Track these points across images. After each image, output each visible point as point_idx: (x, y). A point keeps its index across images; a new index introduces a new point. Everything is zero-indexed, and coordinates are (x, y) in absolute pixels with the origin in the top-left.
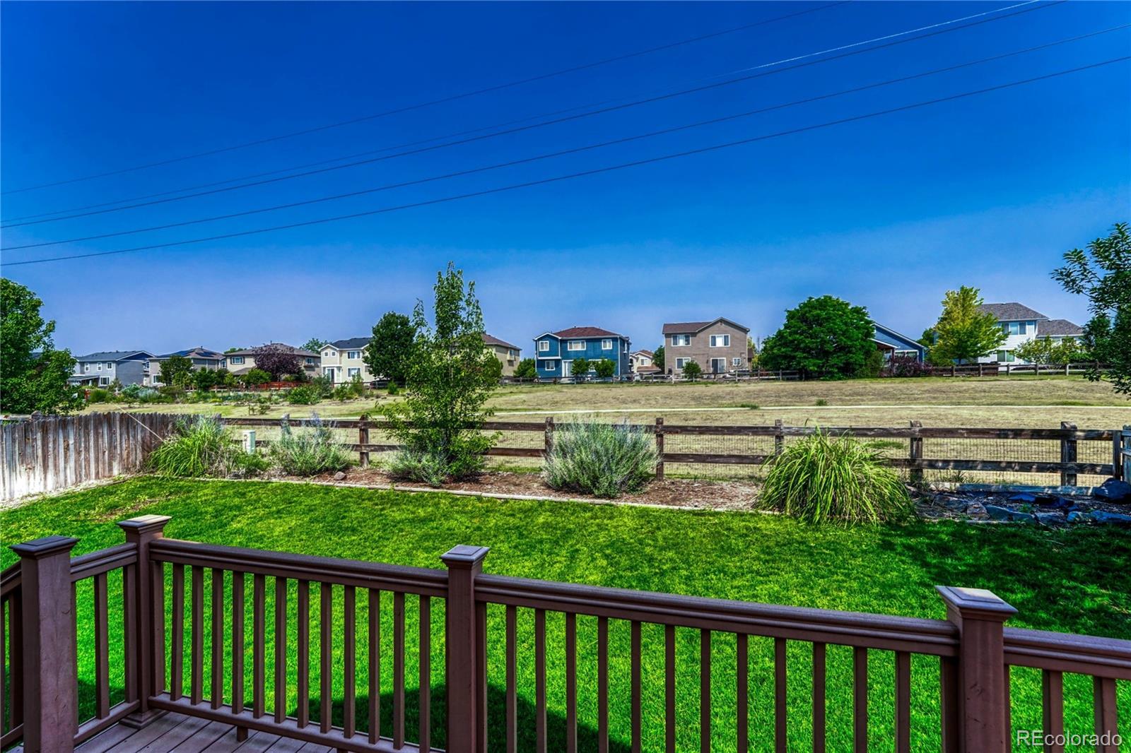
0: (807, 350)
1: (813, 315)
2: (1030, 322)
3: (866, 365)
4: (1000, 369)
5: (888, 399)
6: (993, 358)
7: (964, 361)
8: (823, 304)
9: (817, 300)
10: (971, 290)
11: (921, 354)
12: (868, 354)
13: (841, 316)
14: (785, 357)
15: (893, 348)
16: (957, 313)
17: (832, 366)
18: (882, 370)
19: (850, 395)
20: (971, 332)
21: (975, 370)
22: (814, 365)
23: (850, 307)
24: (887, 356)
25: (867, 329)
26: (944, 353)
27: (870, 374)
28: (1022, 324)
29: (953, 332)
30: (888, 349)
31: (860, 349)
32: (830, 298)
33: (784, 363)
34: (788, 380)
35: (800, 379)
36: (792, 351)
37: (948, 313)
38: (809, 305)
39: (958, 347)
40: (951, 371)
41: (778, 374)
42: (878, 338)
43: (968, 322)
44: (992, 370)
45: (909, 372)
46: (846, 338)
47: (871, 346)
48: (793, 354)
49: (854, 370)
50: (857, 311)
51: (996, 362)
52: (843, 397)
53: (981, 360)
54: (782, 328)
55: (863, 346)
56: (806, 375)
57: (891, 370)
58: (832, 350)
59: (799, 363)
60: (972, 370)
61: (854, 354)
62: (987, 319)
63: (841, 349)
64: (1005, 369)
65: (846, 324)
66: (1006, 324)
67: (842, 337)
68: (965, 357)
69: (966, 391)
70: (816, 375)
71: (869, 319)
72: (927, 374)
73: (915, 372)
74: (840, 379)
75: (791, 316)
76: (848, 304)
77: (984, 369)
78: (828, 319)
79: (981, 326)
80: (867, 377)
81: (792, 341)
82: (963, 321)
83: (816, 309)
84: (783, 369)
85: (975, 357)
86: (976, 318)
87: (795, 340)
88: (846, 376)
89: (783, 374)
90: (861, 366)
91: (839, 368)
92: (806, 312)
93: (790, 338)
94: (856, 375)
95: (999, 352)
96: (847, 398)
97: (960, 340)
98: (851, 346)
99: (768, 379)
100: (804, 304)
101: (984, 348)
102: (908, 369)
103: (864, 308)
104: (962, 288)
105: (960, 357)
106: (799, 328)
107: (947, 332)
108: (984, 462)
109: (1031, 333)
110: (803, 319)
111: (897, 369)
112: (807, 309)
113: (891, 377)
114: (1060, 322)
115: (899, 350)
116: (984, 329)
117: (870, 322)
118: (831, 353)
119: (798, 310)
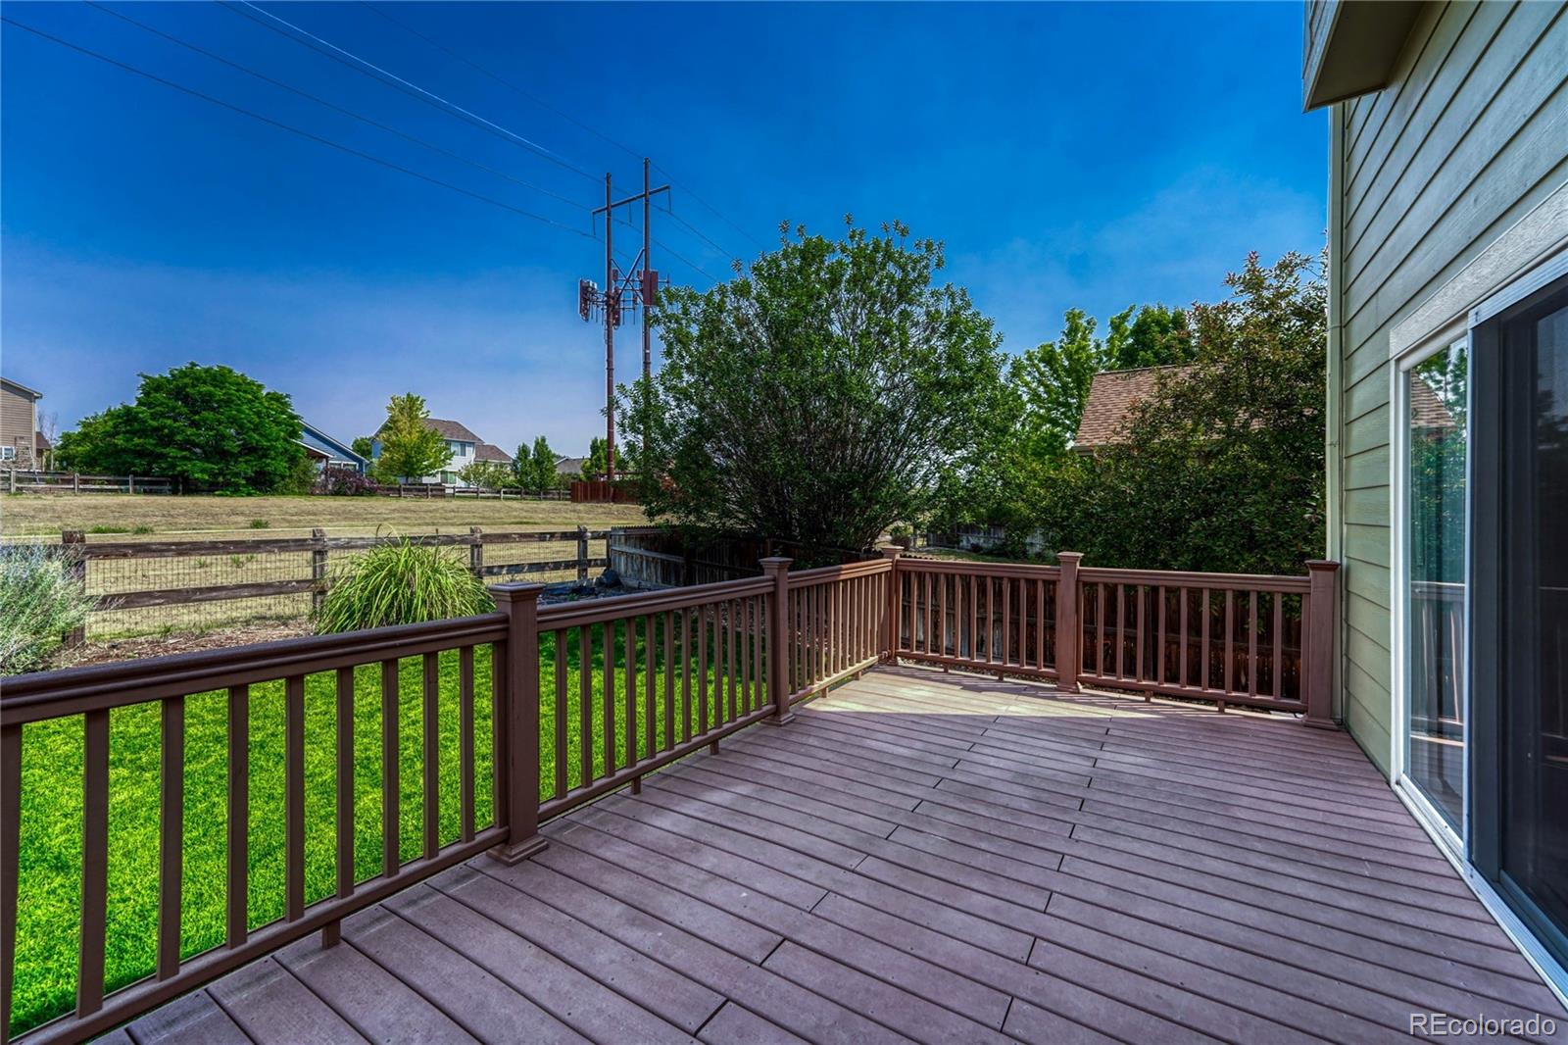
0: (187, 445)
1: (200, 393)
2: (471, 444)
3: (291, 476)
4: (448, 491)
5: (352, 519)
6: (438, 479)
7: (410, 480)
8: (219, 378)
9: (207, 371)
10: (417, 399)
11: (361, 466)
12: (293, 460)
13: (250, 401)
14: (140, 453)
15: (327, 457)
16: (403, 422)
17: (237, 475)
18: (313, 485)
19: (296, 514)
20: (419, 448)
21: (423, 491)
22: (203, 471)
23: (264, 393)
24: (322, 465)
25: (292, 425)
26: (388, 467)
27: (296, 490)
28: (463, 445)
29: (399, 445)
30: (320, 457)
31: (282, 454)
32: (230, 371)
33: (140, 464)
34: (146, 492)
35: (175, 492)
36: (156, 445)
37: (393, 420)
38: (192, 375)
39: (405, 463)
40: (399, 490)
41: (126, 483)
42: (306, 442)
43: (415, 436)
44: (438, 491)
45: (350, 489)
46: (260, 435)
47: (298, 451)
48: (159, 450)
49: (272, 483)
50: (276, 398)
51: (440, 485)
52: (288, 517)
53: (426, 480)
54: (134, 404)
55: (286, 451)
56: (184, 486)
57: (326, 486)
58: (236, 450)
59: (173, 466)
60: (419, 490)
61: (273, 459)
62: (433, 434)
63: (249, 450)
64: (452, 491)
65: (258, 414)
66: (448, 443)
67: (251, 433)
68: (412, 475)
69: (436, 510)
70: (205, 487)
71: (295, 413)
72: (371, 492)
73: (357, 490)
74: (249, 495)
75: (153, 387)
76: (260, 387)
77: (432, 490)
78: (228, 402)
79: (427, 442)
80: (293, 493)
81: (156, 429)
82: (410, 433)
83: (205, 383)
84: (135, 474)
85: (421, 476)
86: (422, 432)
87: (164, 427)
88: (260, 490)
89: (135, 483)
90: (283, 477)
91: (247, 479)
92: (186, 386)
93: (155, 424)
94: (276, 490)
95: (443, 472)
96: (295, 518)
97: (407, 454)
98: (268, 449)
99: (98, 490)
100: (181, 371)
101: (431, 466)
102: (347, 485)
103: (287, 396)
104: (408, 395)
105: (408, 475)
106: (173, 409)
107: (393, 444)
108: (530, 565)
109: (471, 454)
110: (179, 394)
111: (334, 484)
112: (186, 380)
113: (326, 495)
114: (493, 448)
115: (336, 460)
116: (431, 445)
117: (296, 417)
118: (232, 455)
119: (168, 380)
